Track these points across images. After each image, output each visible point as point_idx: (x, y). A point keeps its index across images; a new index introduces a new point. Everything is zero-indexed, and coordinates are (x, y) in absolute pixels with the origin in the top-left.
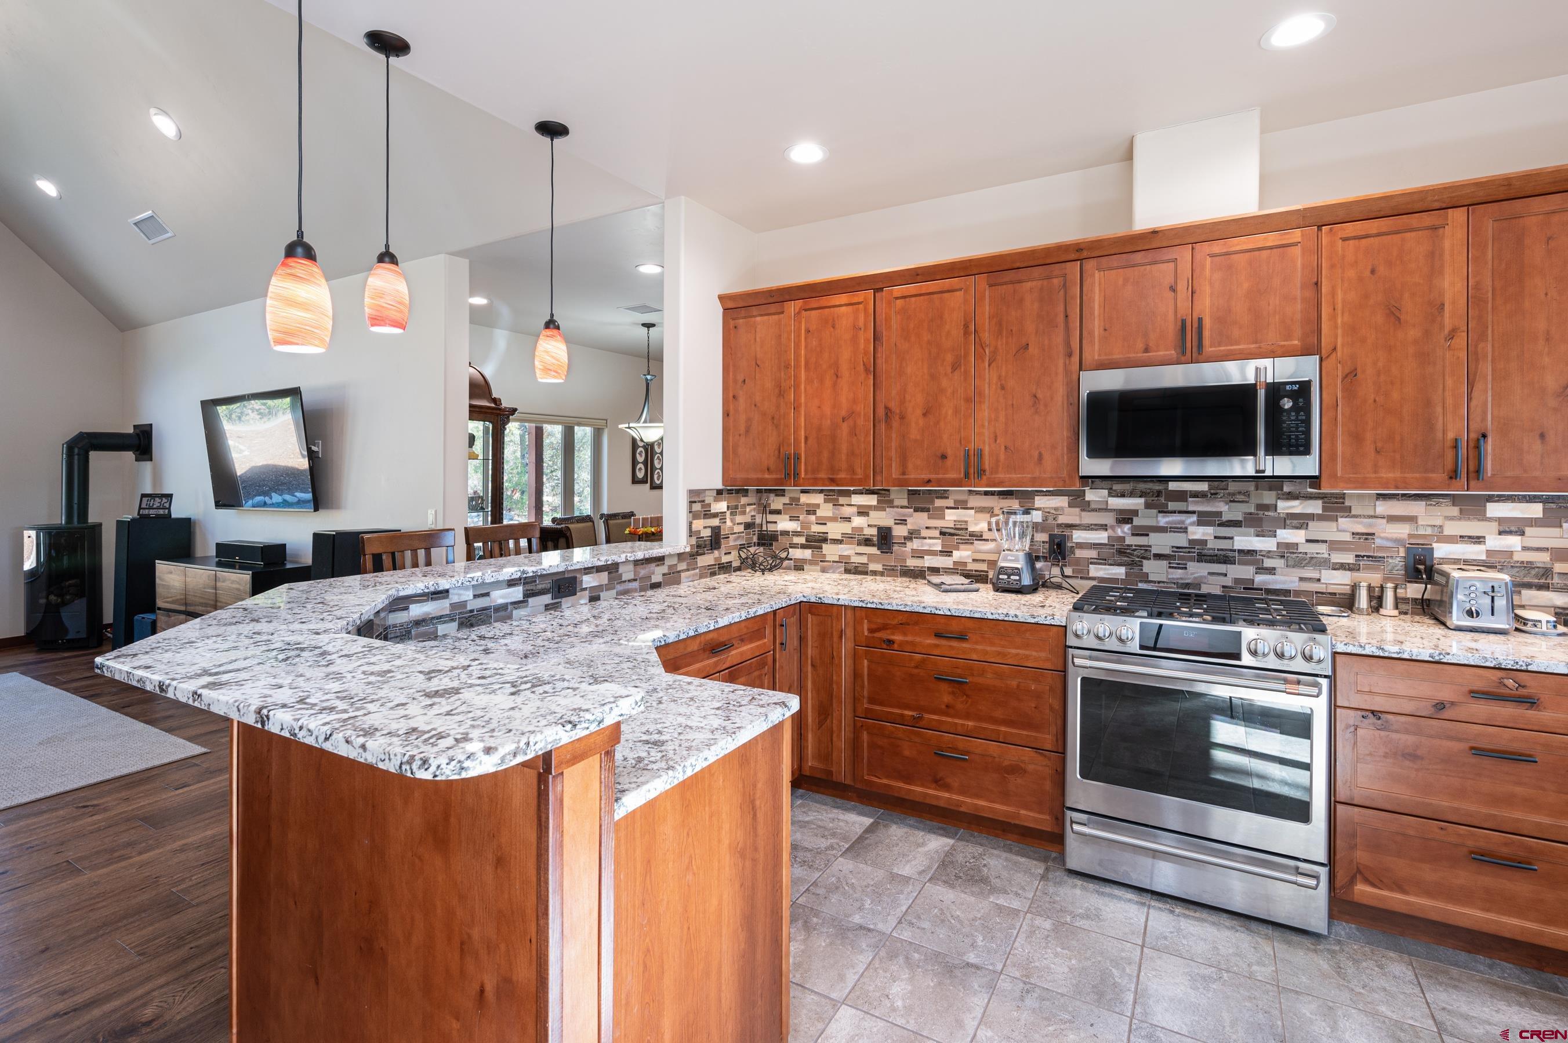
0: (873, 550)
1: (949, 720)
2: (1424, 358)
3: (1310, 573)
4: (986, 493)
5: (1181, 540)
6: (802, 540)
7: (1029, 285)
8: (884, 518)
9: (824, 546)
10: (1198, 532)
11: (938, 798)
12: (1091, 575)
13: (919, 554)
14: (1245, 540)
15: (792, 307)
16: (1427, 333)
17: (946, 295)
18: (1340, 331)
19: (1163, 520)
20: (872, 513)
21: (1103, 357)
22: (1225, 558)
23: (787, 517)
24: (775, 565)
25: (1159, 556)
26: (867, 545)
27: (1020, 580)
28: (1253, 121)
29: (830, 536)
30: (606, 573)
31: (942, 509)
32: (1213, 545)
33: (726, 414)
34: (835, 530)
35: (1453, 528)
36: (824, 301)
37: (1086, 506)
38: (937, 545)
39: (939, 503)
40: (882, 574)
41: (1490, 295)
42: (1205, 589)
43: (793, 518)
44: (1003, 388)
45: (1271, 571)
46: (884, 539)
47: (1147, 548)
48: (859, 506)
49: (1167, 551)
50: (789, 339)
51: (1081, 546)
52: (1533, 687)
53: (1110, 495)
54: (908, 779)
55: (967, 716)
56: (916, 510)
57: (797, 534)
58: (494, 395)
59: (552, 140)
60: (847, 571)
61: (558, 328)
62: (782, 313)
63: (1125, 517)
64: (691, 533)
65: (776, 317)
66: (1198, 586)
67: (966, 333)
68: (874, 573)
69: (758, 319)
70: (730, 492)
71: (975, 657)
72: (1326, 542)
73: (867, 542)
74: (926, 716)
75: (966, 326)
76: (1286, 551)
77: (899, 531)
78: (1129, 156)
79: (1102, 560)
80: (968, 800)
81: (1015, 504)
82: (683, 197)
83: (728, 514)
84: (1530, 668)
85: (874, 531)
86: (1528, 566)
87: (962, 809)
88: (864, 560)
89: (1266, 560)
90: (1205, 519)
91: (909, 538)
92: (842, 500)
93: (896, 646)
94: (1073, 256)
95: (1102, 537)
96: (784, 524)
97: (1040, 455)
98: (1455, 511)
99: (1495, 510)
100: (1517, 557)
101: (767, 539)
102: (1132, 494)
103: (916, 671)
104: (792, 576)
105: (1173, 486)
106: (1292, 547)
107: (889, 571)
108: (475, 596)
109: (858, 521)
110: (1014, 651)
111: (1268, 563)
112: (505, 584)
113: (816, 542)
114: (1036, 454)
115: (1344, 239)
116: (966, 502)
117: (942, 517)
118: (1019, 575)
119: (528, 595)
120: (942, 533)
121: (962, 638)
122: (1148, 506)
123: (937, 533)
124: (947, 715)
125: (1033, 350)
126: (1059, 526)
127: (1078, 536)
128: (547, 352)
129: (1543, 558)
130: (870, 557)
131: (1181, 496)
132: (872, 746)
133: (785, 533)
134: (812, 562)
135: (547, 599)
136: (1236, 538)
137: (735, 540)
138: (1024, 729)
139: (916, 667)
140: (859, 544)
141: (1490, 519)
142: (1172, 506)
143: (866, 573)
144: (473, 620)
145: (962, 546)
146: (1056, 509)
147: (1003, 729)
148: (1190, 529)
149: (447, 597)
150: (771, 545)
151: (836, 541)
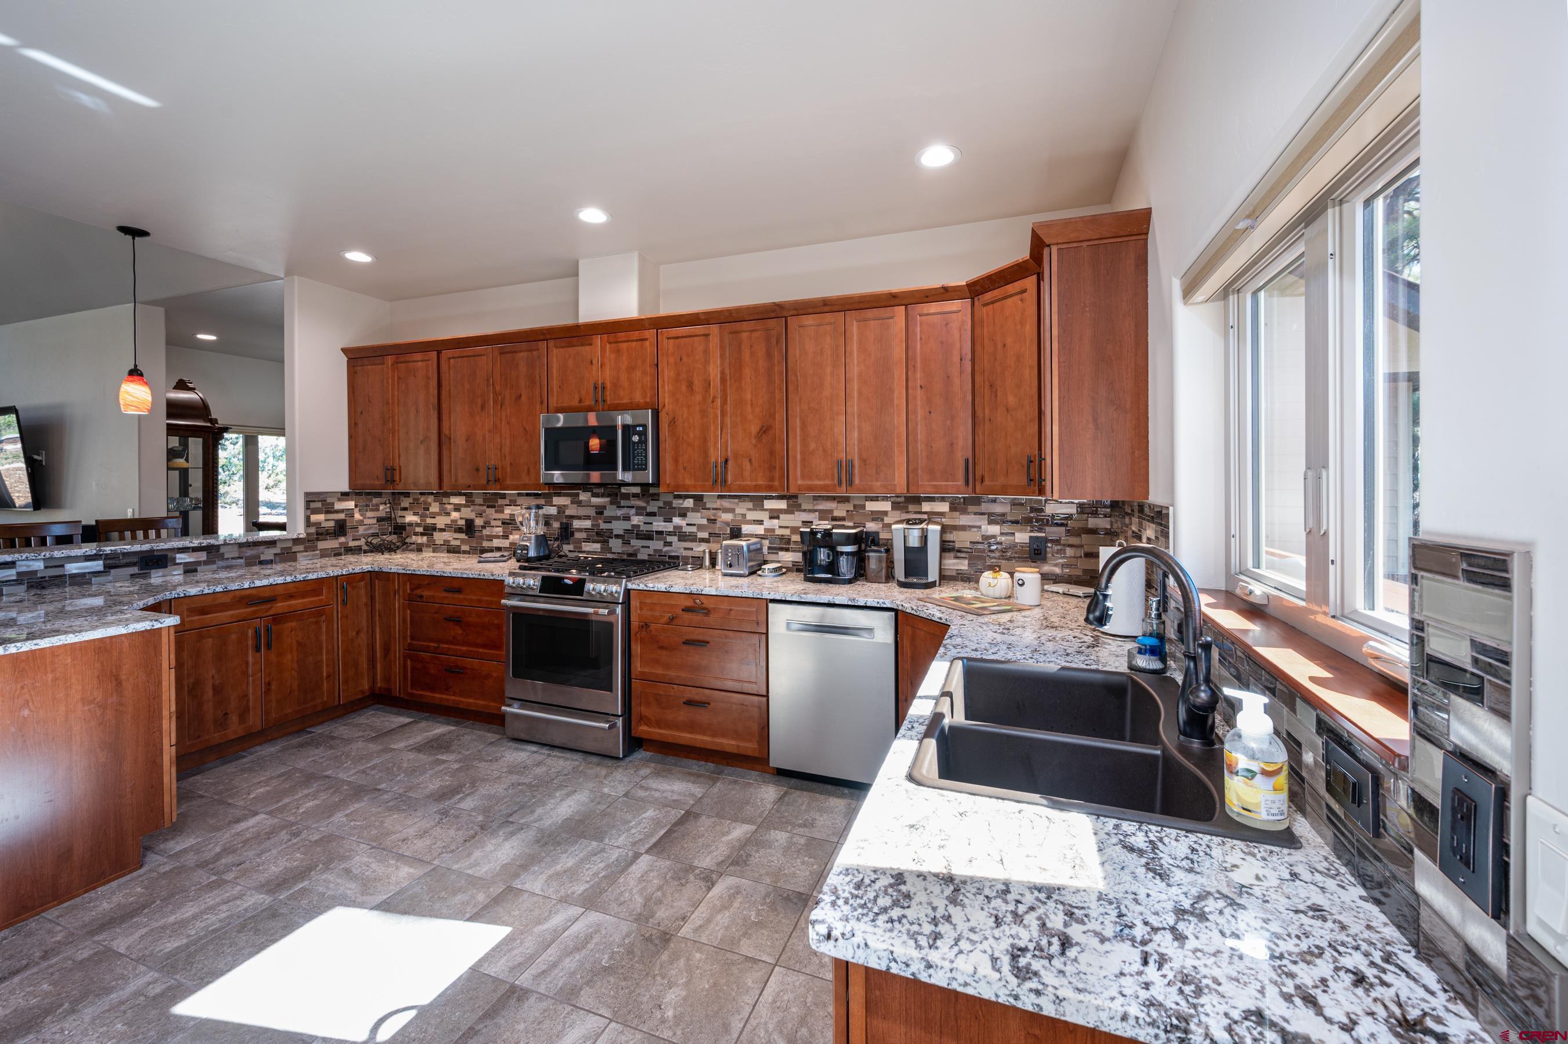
0: (463, 536)
1: (454, 647)
2: (703, 413)
3: (688, 545)
4: (528, 495)
5: (627, 525)
6: (420, 530)
7: (522, 354)
8: (468, 513)
9: (434, 533)
10: (636, 520)
11: (448, 700)
12: (583, 549)
13: (490, 538)
14: (659, 525)
15: (390, 360)
16: (704, 398)
17: (477, 358)
18: (667, 395)
19: (619, 513)
20: (463, 509)
21: (559, 405)
22: (648, 536)
23: (412, 513)
24: (404, 546)
25: (617, 536)
26: (460, 532)
27: (527, 554)
28: (634, 261)
29: (438, 526)
30: (205, 552)
31: (502, 506)
32: (644, 528)
33: (350, 437)
34: (441, 521)
35: (751, 515)
36: (408, 357)
37: (579, 503)
38: (499, 531)
39: (501, 502)
40: (469, 553)
41: (728, 377)
42: (640, 557)
43: (415, 514)
44: (509, 424)
45: (670, 544)
46: (469, 528)
47: (611, 531)
48: (455, 505)
49: (621, 532)
50: (388, 383)
51: (580, 530)
52: (707, 603)
53: (593, 496)
54: (432, 689)
55: (463, 644)
56: (488, 507)
57: (418, 525)
58: (213, 416)
59: (134, 239)
60: (449, 551)
61: (141, 375)
62: (383, 364)
63: (600, 511)
64: (308, 523)
65: (380, 366)
66: (636, 555)
67: (488, 385)
68: (465, 552)
69: (370, 367)
70: (357, 494)
71: (466, 604)
72: (694, 525)
73: (459, 530)
74: (441, 646)
75: (488, 380)
76: (678, 532)
77: (479, 522)
78: (576, 274)
79: (587, 540)
80: (464, 700)
81: (542, 501)
82: (296, 277)
83: (357, 510)
84: (703, 593)
85: (463, 522)
86: (782, 538)
87: (461, 706)
88: (458, 543)
89: (668, 537)
90: (640, 511)
91: (484, 527)
92: (445, 500)
93: (424, 599)
94: (542, 337)
95: (588, 524)
96: (410, 518)
97: (528, 468)
98: (750, 505)
99: (769, 504)
100: (777, 533)
101: (400, 529)
102: (603, 496)
103: (436, 615)
104: (412, 556)
105: (624, 490)
106: (678, 528)
107: (472, 551)
108: (46, 567)
109: (455, 515)
110: (486, 598)
111: (669, 539)
112: (83, 558)
113: (430, 530)
114: (526, 468)
115: (668, 338)
116: (515, 501)
117: (502, 512)
118: (527, 550)
119: (108, 568)
120: (503, 523)
121: (459, 591)
122: (612, 503)
123: (499, 523)
124: (454, 644)
125: (524, 399)
126: (567, 517)
127: (576, 524)
128: (128, 393)
129: (787, 532)
130: (462, 540)
131: (627, 496)
132: (413, 669)
133: (410, 524)
134: (428, 546)
135: (135, 570)
136: (654, 524)
137: (365, 530)
138: (491, 649)
139: (436, 613)
140: (455, 532)
141: (766, 510)
142: (623, 503)
143: (459, 552)
144: (46, 584)
145: (514, 532)
146: (564, 506)
147: (481, 650)
148: (632, 518)
149: (14, 568)
150: (402, 533)
151: (442, 530)
